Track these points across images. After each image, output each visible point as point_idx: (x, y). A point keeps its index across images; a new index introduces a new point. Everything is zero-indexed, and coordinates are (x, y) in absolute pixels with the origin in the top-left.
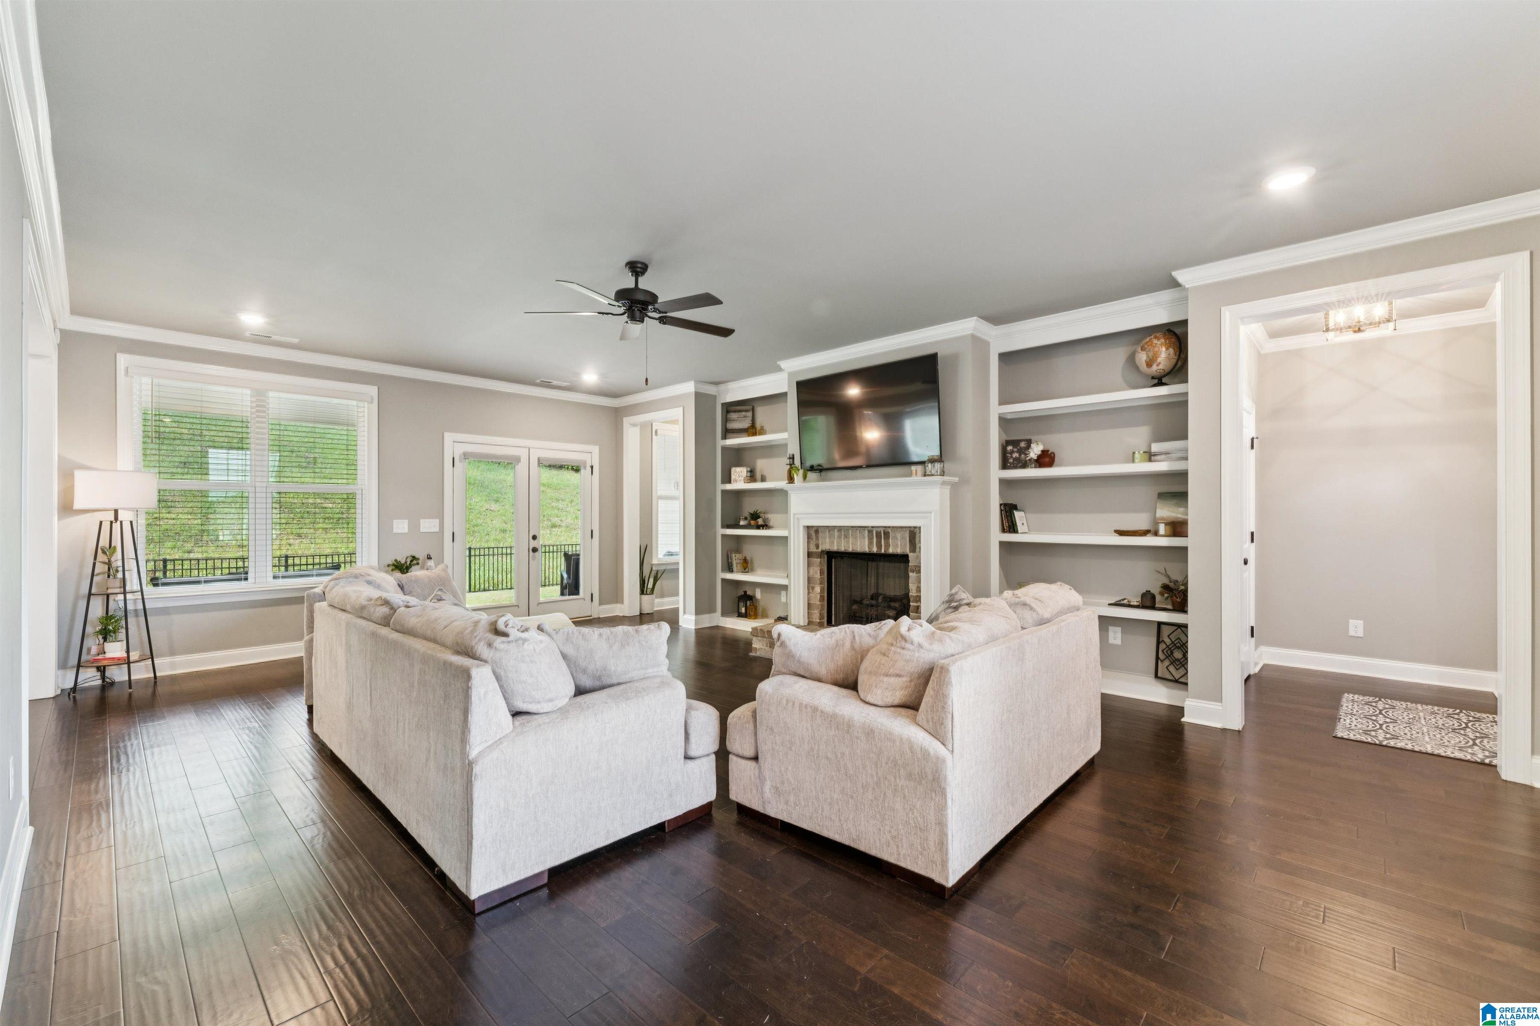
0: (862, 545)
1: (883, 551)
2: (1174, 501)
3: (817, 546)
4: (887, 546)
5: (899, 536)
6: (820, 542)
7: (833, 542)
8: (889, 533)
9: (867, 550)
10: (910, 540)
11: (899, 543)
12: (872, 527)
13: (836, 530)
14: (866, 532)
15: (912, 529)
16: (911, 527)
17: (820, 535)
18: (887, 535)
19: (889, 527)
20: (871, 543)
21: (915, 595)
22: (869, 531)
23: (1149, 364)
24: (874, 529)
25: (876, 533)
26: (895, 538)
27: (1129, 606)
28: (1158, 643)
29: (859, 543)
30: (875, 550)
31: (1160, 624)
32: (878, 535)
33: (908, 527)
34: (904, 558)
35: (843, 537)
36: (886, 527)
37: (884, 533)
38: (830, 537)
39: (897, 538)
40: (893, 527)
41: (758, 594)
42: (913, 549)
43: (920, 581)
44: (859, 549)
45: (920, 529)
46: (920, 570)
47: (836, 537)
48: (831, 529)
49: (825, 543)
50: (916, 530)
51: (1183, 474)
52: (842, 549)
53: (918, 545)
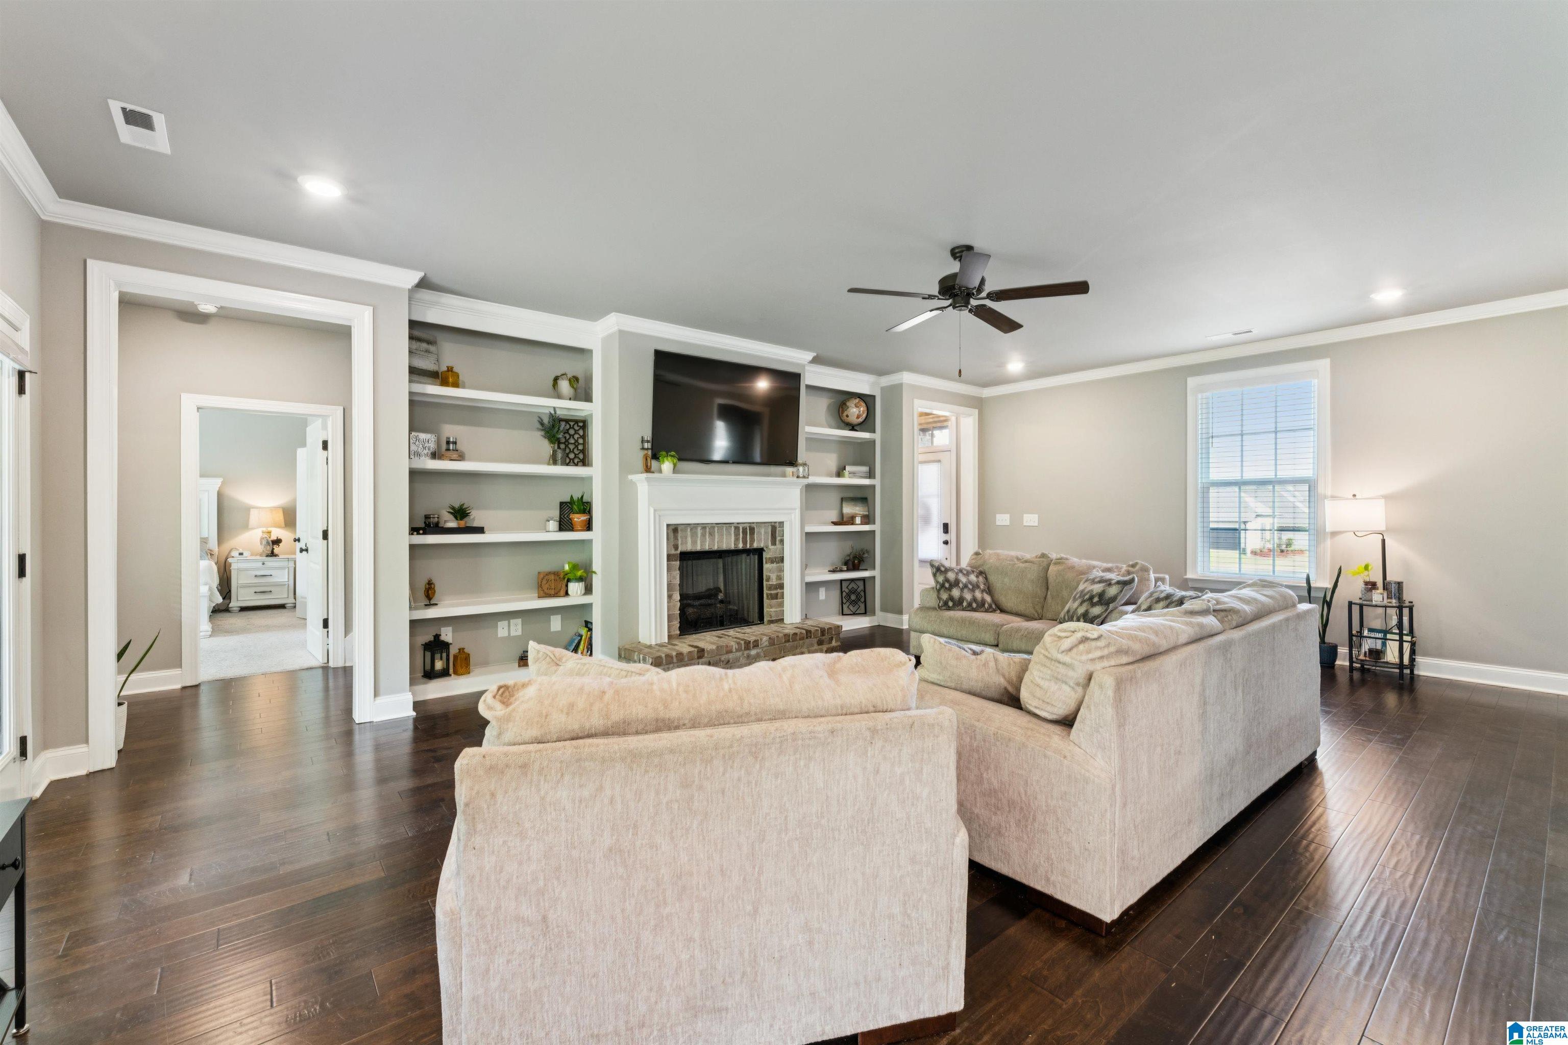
0: (728, 542)
1: (748, 547)
2: (853, 503)
3: (676, 547)
4: (752, 540)
5: (763, 531)
6: (680, 542)
7: (696, 543)
8: (754, 528)
9: (732, 547)
10: (772, 534)
11: (763, 537)
12: (738, 523)
13: (699, 528)
14: (733, 529)
15: (773, 524)
16: (772, 522)
17: (680, 534)
18: (752, 530)
19: (753, 523)
20: (737, 540)
21: (775, 583)
22: (735, 528)
23: (858, 417)
24: (739, 525)
25: (743, 529)
26: (759, 533)
27: (841, 571)
28: (842, 592)
29: (725, 540)
30: (741, 546)
31: (841, 581)
32: (744, 531)
33: (770, 522)
34: (762, 551)
35: (707, 534)
36: (750, 523)
38: (692, 537)
39: (761, 534)
40: (756, 523)
41: (447, 635)
42: (774, 543)
43: (781, 570)
44: (724, 547)
45: (781, 524)
46: (782, 560)
47: (699, 535)
48: (693, 527)
49: (686, 543)
50: (777, 525)
51: (873, 487)
52: (707, 548)
53: (778, 538)
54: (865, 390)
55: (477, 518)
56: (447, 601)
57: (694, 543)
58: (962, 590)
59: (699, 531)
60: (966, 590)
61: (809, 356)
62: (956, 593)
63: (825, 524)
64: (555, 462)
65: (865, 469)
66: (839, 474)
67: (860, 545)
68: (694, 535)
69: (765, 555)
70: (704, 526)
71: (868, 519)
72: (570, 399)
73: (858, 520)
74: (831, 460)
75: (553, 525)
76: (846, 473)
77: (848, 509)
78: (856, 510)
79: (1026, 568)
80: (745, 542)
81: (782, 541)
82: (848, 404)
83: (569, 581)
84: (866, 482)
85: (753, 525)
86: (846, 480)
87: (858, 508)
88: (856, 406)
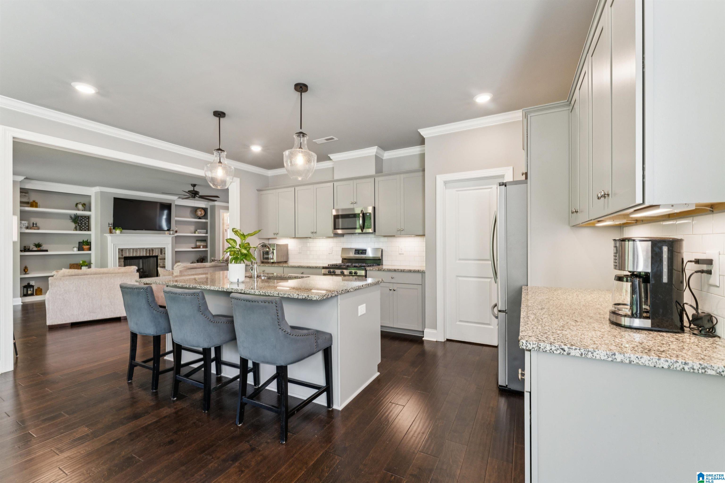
0: (143, 254)
1: (151, 255)
2: (200, 242)
3: (122, 255)
4: (153, 253)
5: (157, 250)
6: (124, 254)
9: (145, 255)
10: (161, 251)
14: (145, 250)
17: (124, 251)
18: (153, 250)
20: (146, 253)
21: (162, 266)
22: (146, 249)
23: (201, 215)
26: (156, 251)
29: (142, 253)
30: (148, 255)
32: (150, 250)
33: (160, 248)
35: (135, 252)
37: (152, 250)
41: (33, 283)
42: (161, 253)
43: (165, 262)
44: (141, 255)
45: (164, 248)
46: (165, 259)
47: (131, 252)
48: (129, 249)
49: (126, 254)
50: (163, 249)
51: (207, 236)
52: (135, 255)
53: (163, 253)
54: (204, 206)
55: (44, 247)
57: (129, 254)
59: (131, 250)
61: (177, 197)
63: (189, 248)
64: (76, 230)
65: (205, 231)
66: (195, 233)
67: (202, 255)
68: (129, 252)
69: (158, 258)
70: (133, 249)
71: (206, 247)
72: (82, 211)
73: (201, 247)
74: (192, 228)
75: (75, 249)
76: (197, 232)
77: (198, 244)
78: (202, 244)
80: (150, 253)
81: (165, 253)
82: (197, 210)
83: (82, 266)
84: (204, 235)
85: (153, 249)
86: (197, 235)
87: (202, 243)
88: (200, 211)
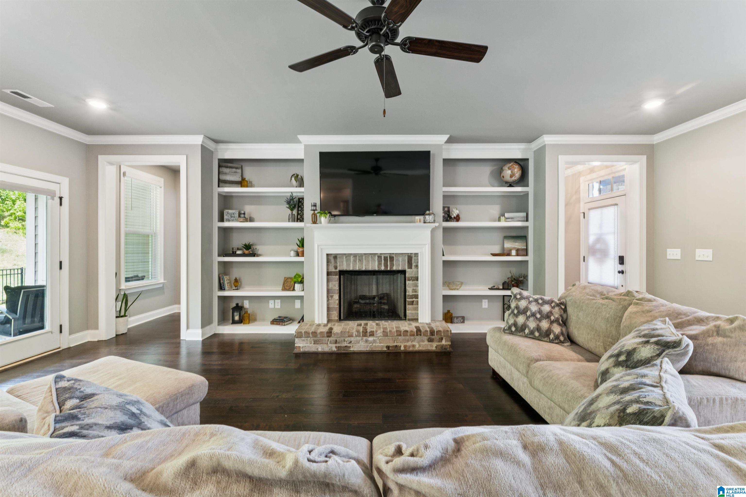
0: (374, 266)
1: (389, 269)
2: (513, 240)
3: (336, 268)
4: (392, 265)
5: (400, 259)
6: (338, 265)
7: (350, 265)
8: (393, 257)
9: (377, 269)
10: (408, 262)
11: (401, 263)
12: (381, 254)
13: (352, 257)
14: (377, 257)
15: (409, 255)
16: (408, 254)
17: (338, 260)
18: (392, 259)
19: (393, 254)
20: (380, 264)
21: (411, 294)
22: (379, 257)
23: (511, 177)
24: (382, 255)
25: (384, 257)
26: (398, 260)
27: (498, 289)
28: (504, 304)
29: (370, 264)
30: (383, 268)
31: (504, 296)
32: (386, 259)
33: (407, 254)
34: (403, 272)
35: (358, 261)
36: (390, 254)
37: (391, 258)
38: (347, 261)
39: (399, 261)
40: (396, 254)
41: (246, 304)
42: (410, 266)
43: (417, 286)
44: (370, 268)
45: (416, 255)
46: (417, 279)
47: (352, 261)
48: (348, 256)
49: (343, 265)
50: (413, 255)
51: (526, 228)
52: (357, 269)
53: (414, 264)
54: (518, 155)
55: (260, 249)
56: (247, 288)
57: (348, 265)
58: (528, 318)
59: (352, 258)
60: (531, 319)
61: (445, 137)
62: (521, 320)
63: (486, 254)
65: (524, 214)
66: (499, 220)
67: (515, 271)
68: (348, 261)
69: (407, 275)
70: (355, 255)
71: (525, 252)
73: (514, 252)
74: (495, 210)
75: (292, 253)
76: (503, 218)
77: (508, 245)
78: (519, 245)
79: (603, 305)
80: (386, 266)
81: (417, 266)
82: (504, 168)
83: (295, 283)
84: (519, 224)
85: (392, 255)
86: (503, 224)
87: (517, 244)
88: (509, 169)
